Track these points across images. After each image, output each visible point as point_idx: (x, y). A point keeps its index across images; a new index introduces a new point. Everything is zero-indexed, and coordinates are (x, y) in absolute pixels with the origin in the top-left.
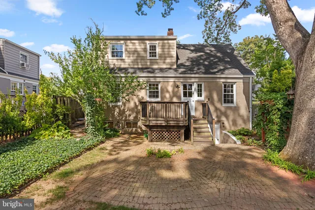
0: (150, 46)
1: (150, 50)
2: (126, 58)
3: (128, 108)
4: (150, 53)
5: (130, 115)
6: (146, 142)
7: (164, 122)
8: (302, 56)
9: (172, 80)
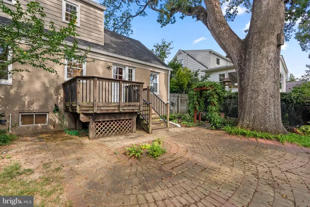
1: (67, 10)
4: (67, 15)
5: (31, 103)
6: (86, 141)
7: (117, 108)
8: (246, 51)
9: (103, 58)
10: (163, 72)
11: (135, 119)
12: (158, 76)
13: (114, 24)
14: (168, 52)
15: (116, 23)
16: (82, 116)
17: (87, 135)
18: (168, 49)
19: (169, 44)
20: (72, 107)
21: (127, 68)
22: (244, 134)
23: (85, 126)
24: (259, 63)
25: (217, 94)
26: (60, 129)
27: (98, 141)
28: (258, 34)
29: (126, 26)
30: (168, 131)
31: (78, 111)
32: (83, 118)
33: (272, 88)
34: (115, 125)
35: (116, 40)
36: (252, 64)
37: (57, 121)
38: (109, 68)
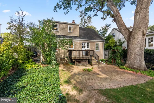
0: (69, 27)
1: (69, 28)
2: (59, 31)
3: (61, 52)
4: (69, 30)
5: (62, 55)
6: (74, 66)
7: (82, 58)
8: (130, 37)
9: (79, 41)
10: (101, 43)
11: (87, 61)
12: (99, 44)
13: (85, 21)
14: (108, 29)
15: (85, 20)
16: (73, 60)
17: (74, 65)
18: (108, 28)
19: (109, 25)
20: (71, 57)
21: (87, 43)
22: (124, 69)
23: (74, 62)
24: (133, 42)
25: (120, 53)
26: (68, 62)
27: (77, 66)
28: (134, 30)
29: (89, 21)
30: (99, 65)
31: (72, 59)
32: (73, 61)
33: (139, 52)
34: (82, 62)
35: (84, 32)
36: (131, 43)
37: (67, 60)
38: (81, 44)
